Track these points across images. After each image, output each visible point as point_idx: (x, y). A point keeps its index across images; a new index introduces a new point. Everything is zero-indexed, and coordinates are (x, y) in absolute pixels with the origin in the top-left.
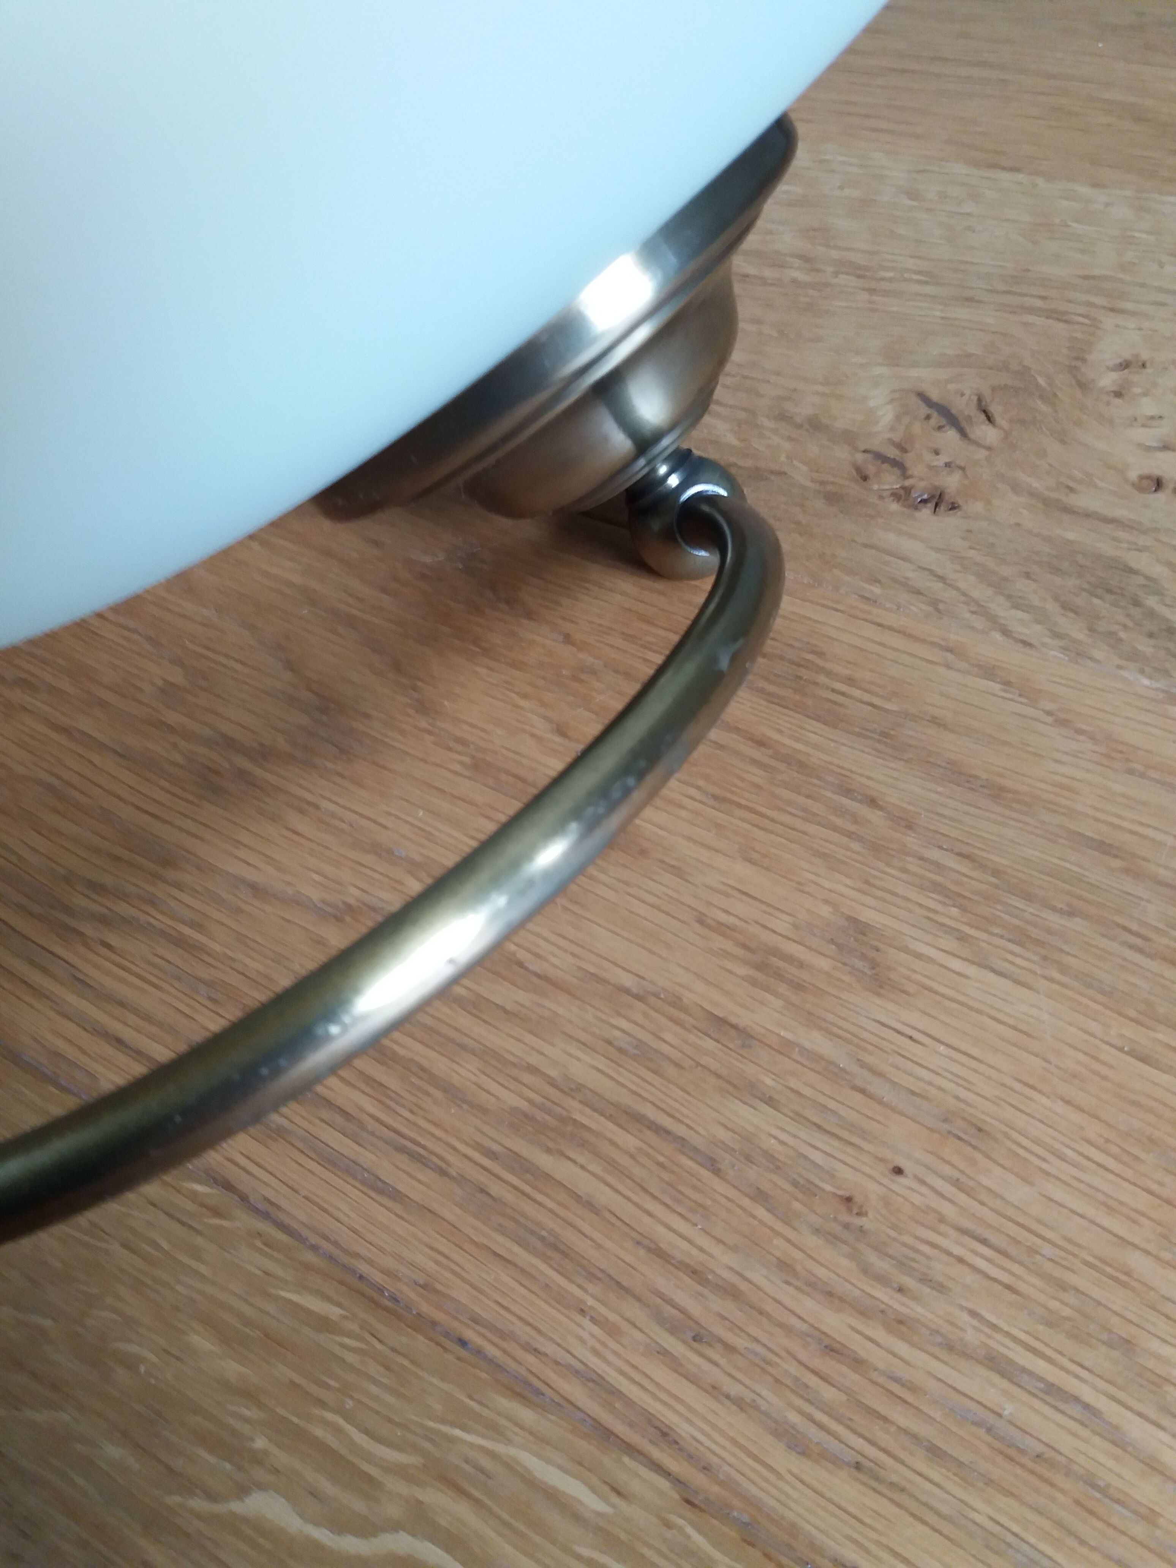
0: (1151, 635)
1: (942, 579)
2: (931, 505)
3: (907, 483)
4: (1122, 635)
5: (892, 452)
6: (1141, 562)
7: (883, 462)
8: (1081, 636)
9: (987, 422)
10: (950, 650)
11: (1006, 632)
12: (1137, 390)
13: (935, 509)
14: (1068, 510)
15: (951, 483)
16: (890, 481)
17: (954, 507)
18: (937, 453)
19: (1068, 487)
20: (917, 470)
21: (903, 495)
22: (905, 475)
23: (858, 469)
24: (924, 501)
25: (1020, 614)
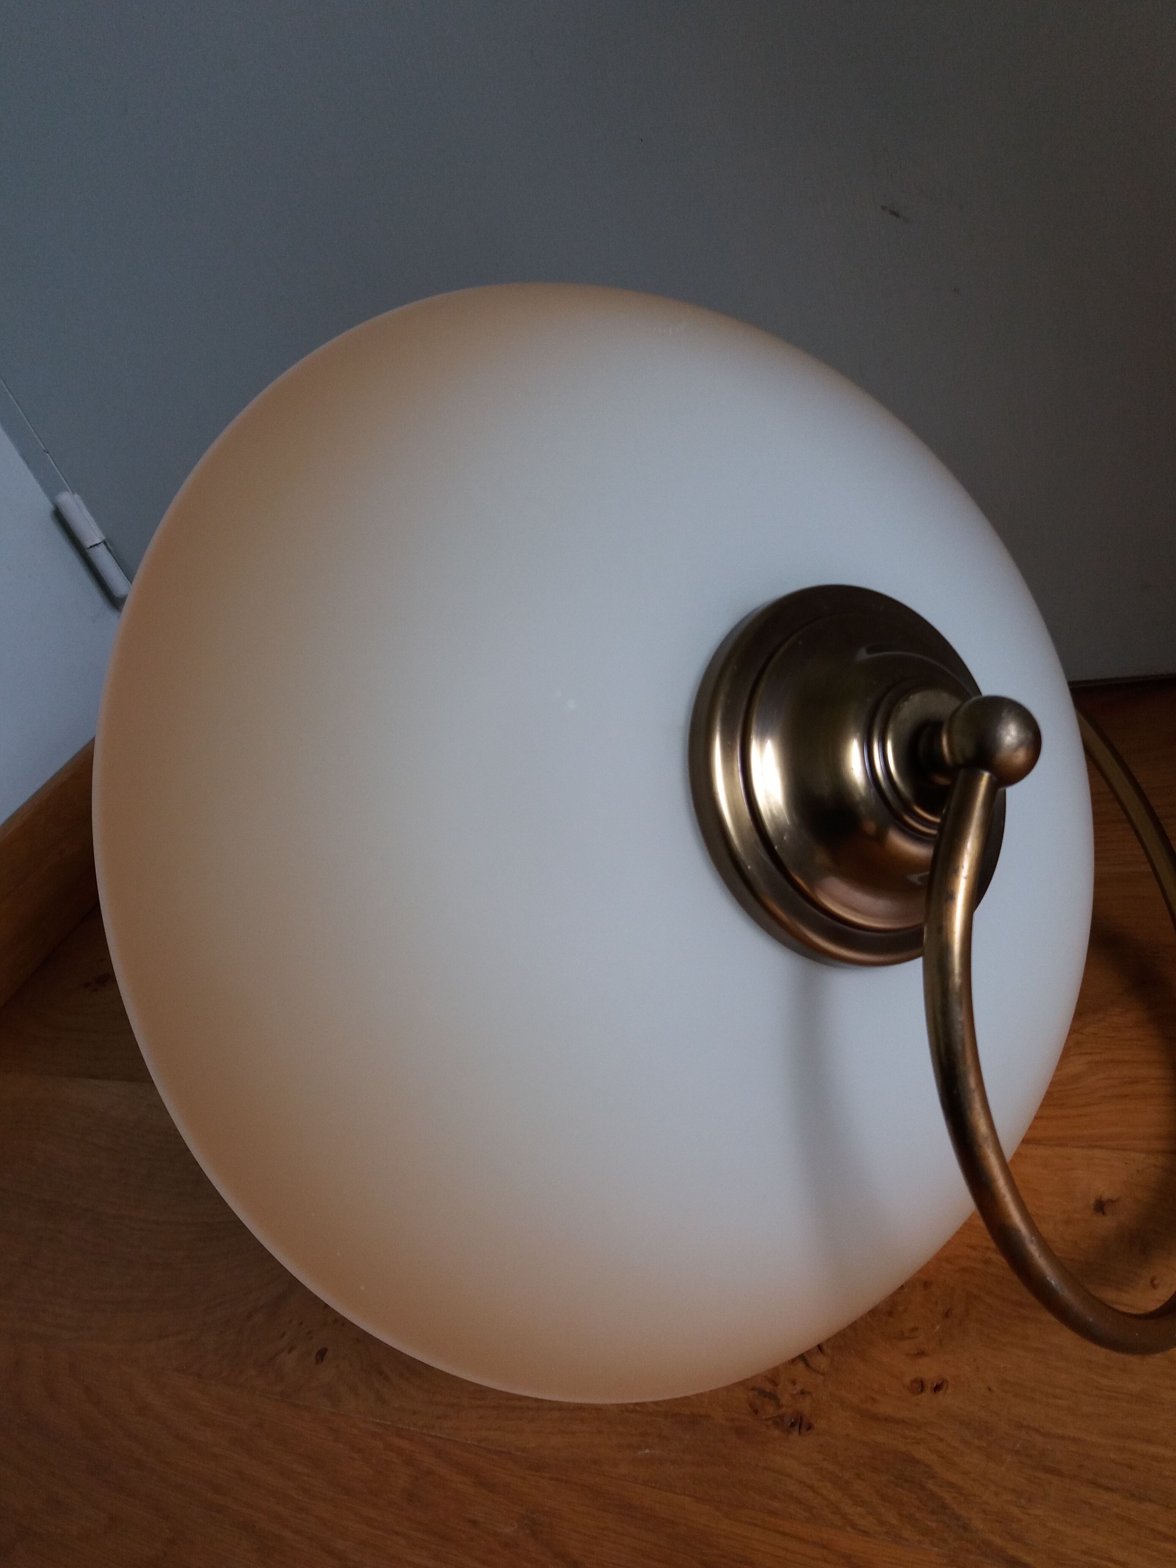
0: (933, 1512)
1: (811, 1487)
2: (797, 1428)
3: (781, 1411)
4: (918, 1515)
5: (769, 1387)
6: (920, 1452)
7: (765, 1397)
8: (894, 1521)
9: (819, 1352)
10: (824, 1547)
11: (854, 1526)
12: (901, 1308)
13: (800, 1431)
14: (875, 1418)
15: (805, 1406)
16: (770, 1410)
17: (810, 1427)
18: (794, 1382)
19: (873, 1398)
20: (785, 1399)
21: (778, 1422)
22: (779, 1406)
23: (751, 1405)
24: (793, 1425)
25: (859, 1509)
